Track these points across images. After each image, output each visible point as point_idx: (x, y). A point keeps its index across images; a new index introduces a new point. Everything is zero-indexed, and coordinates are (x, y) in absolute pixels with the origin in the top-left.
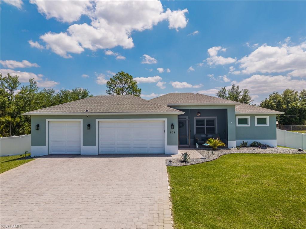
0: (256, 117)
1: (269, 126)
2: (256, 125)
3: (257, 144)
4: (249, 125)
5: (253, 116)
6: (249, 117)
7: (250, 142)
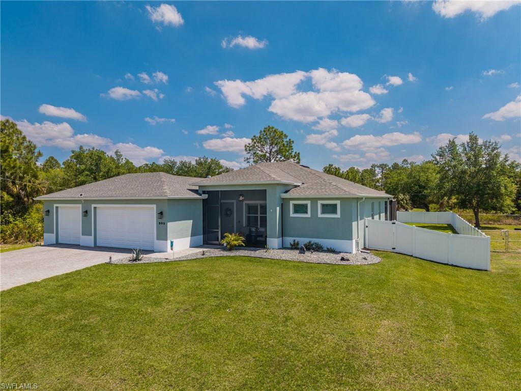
0: (320, 203)
1: (339, 217)
2: (320, 215)
3: (314, 246)
4: (309, 215)
5: (314, 200)
6: (309, 203)
7: (302, 241)
